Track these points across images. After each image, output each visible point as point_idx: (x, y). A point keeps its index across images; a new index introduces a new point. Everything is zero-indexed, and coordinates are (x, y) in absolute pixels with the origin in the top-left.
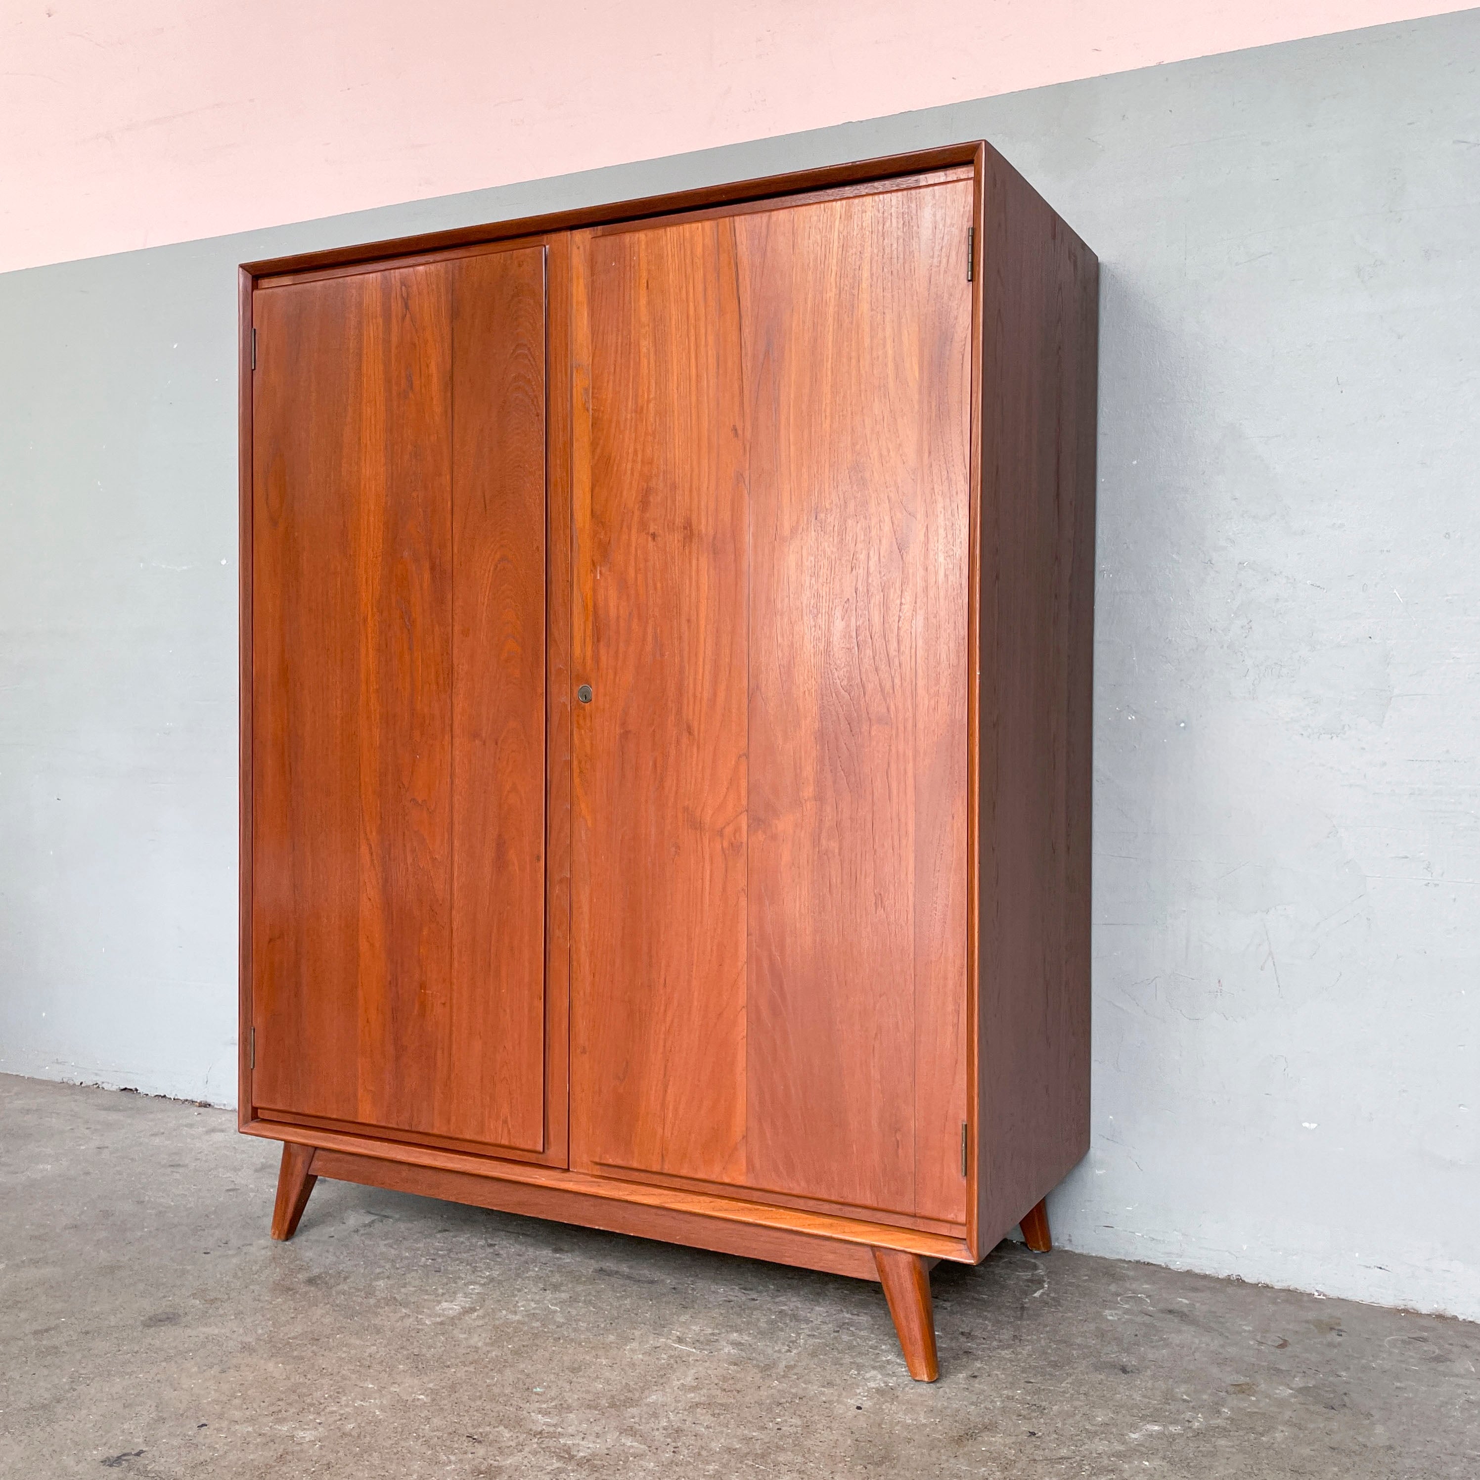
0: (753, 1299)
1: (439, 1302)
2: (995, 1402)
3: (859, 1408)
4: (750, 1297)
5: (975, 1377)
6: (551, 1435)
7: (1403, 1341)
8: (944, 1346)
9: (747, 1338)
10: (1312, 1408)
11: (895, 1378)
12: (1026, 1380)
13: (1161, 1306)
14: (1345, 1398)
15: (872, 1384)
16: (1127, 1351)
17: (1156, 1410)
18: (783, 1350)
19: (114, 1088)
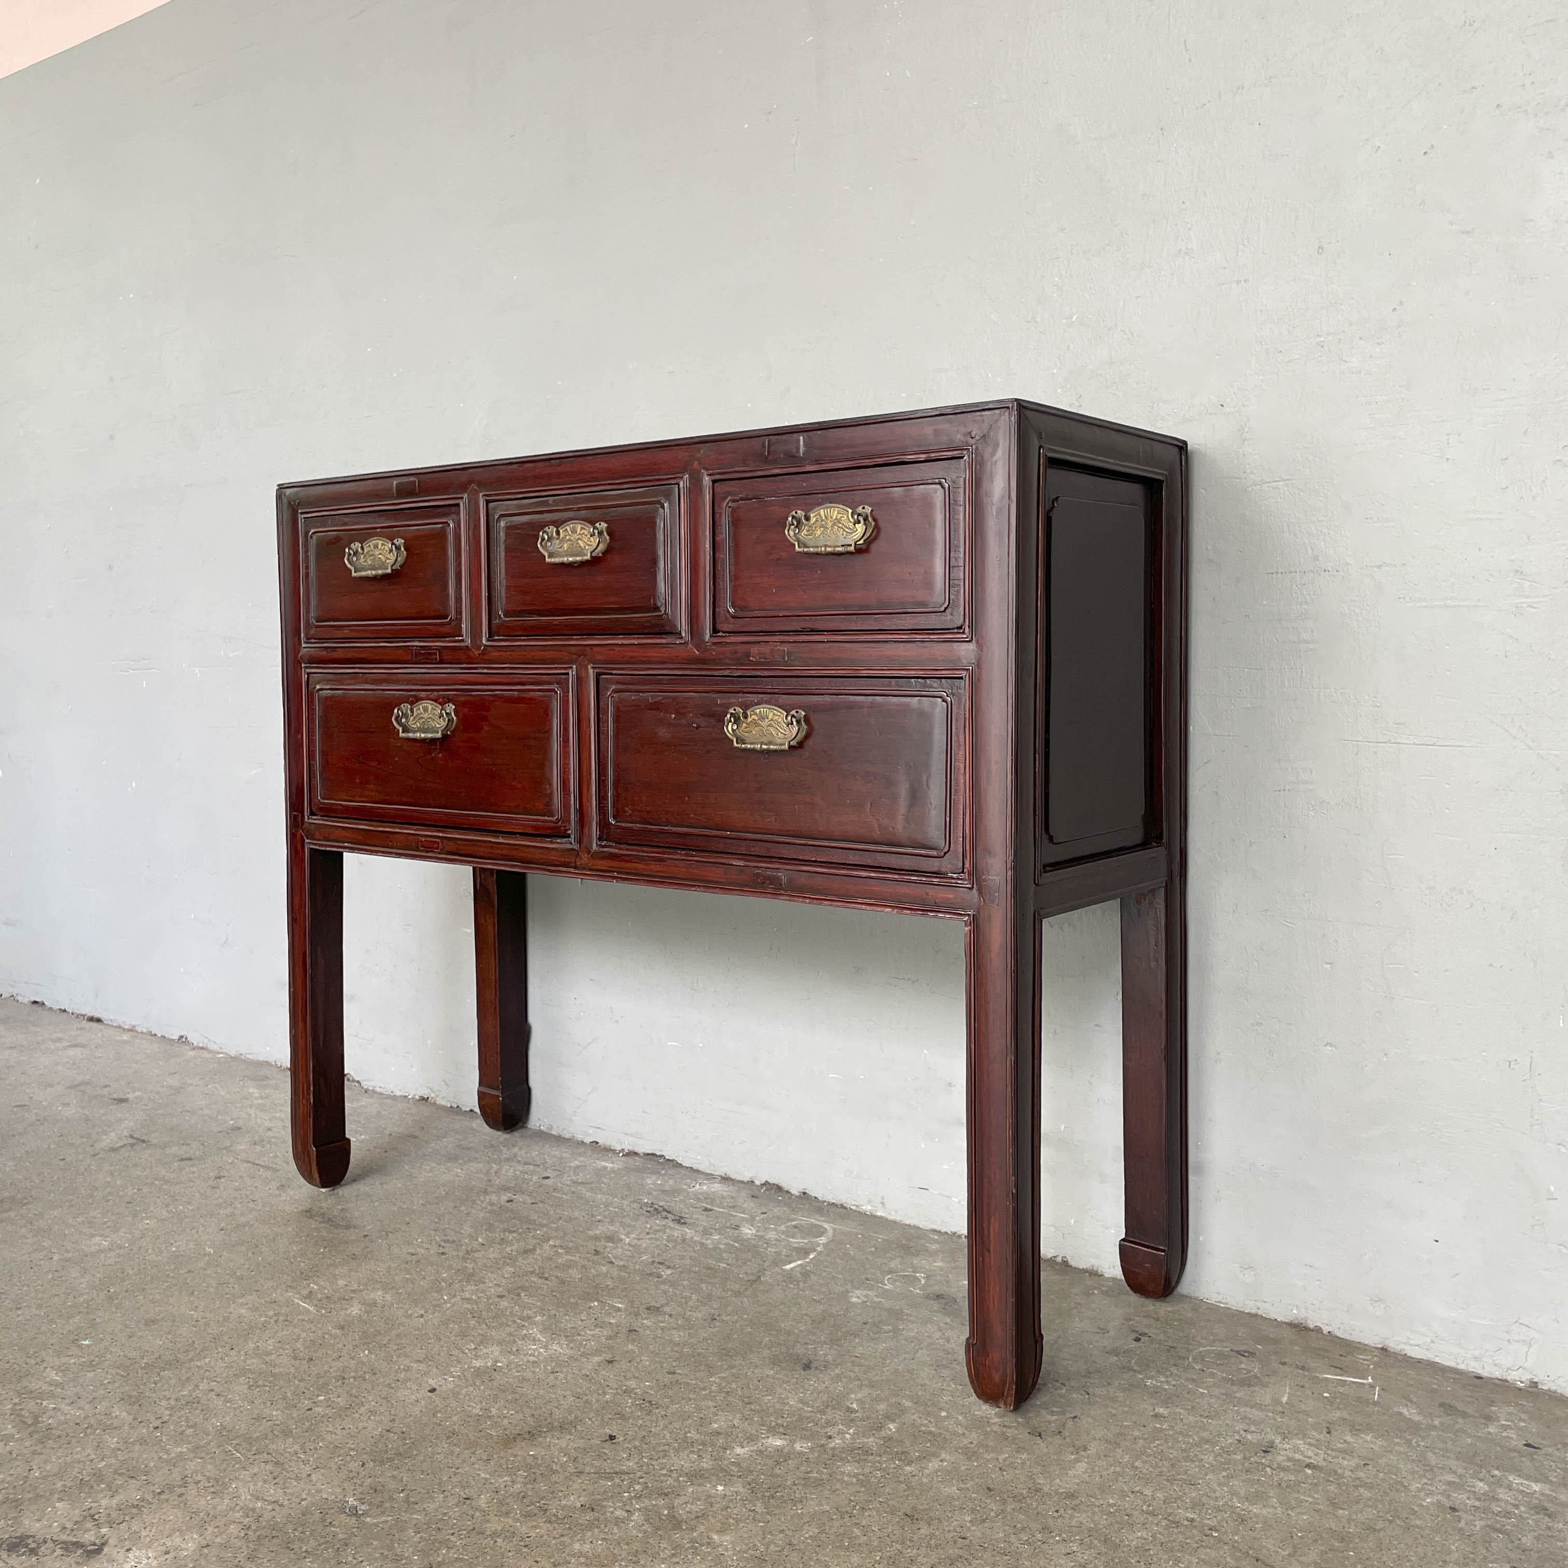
0: (443, 1253)
1: (93, 1236)
2: (604, 1393)
3: (433, 1390)
4: (440, 1251)
5: (610, 1362)
6: (42, 1396)
7: (1220, 1355)
8: (612, 1321)
9: (388, 1297)
10: (1010, 1432)
11: (512, 1357)
12: (672, 1370)
13: (936, 1289)
14: (1070, 1423)
15: (477, 1363)
16: (834, 1341)
17: (800, 1419)
18: (416, 1315)
19: (26, 1000)
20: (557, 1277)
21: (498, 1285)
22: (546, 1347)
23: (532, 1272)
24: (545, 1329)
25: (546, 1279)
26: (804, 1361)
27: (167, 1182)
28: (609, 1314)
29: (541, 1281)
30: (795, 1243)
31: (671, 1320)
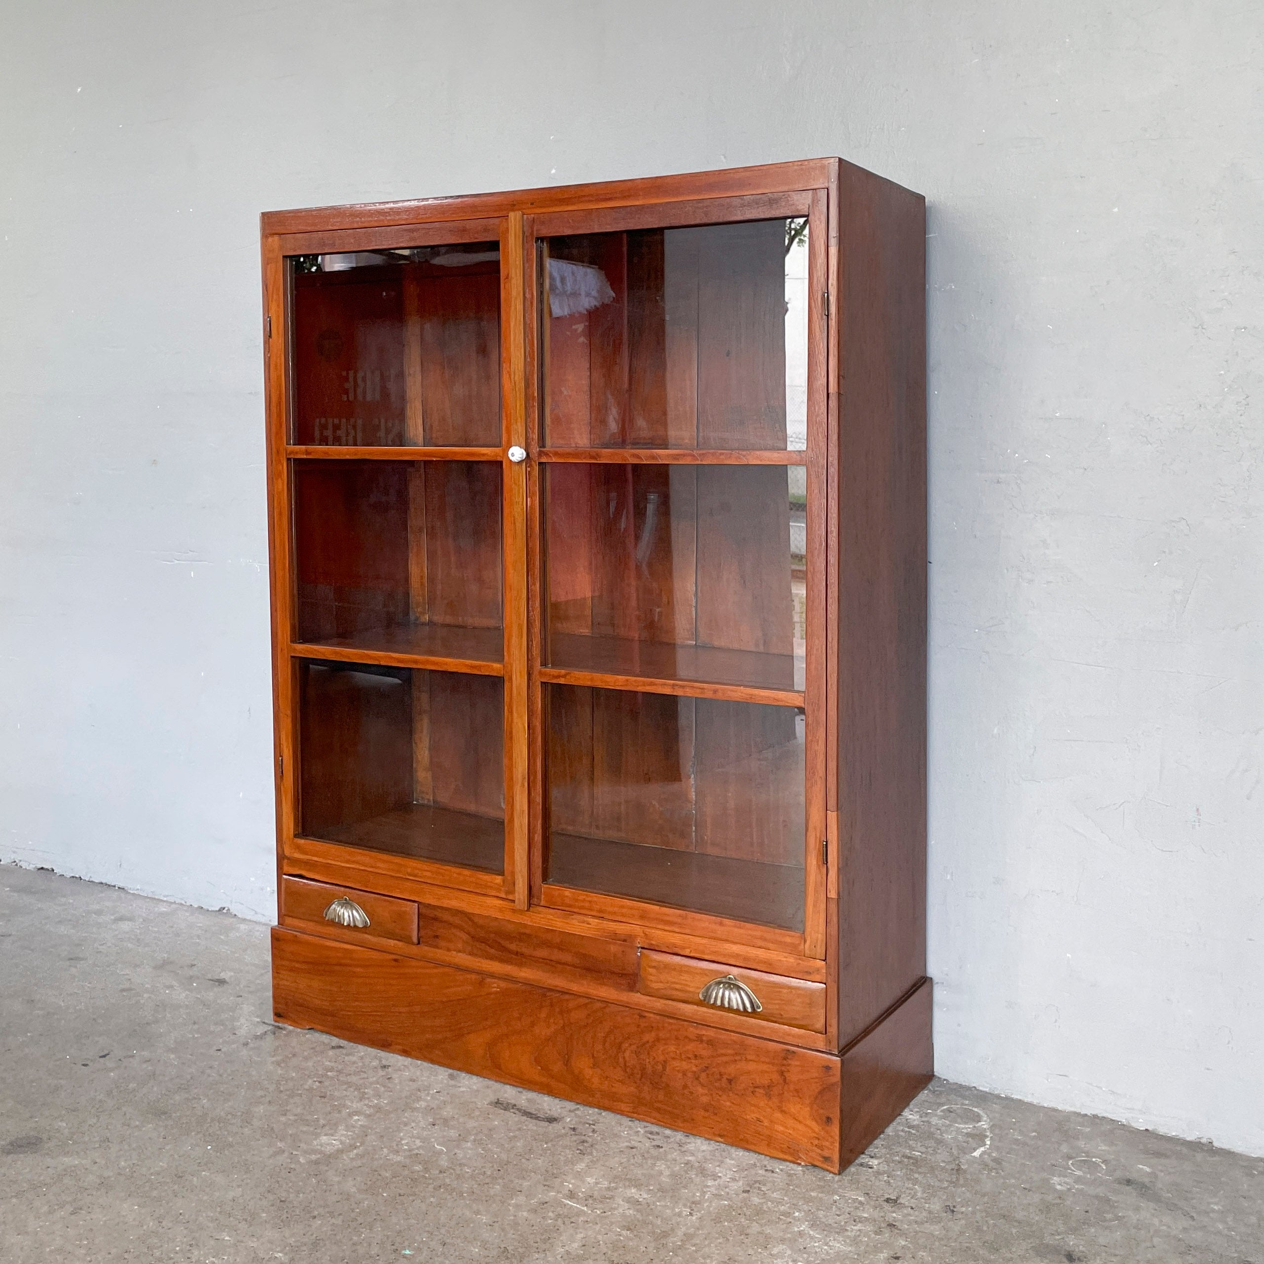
20: (781, 1170)
21: (734, 1180)
22: (826, 1244)
23: (755, 1165)
24: (812, 1226)
25: (773, 1172)
26: (1063, 1252)
27: (340, 1072)
28: (857, 1208)
29: (770, 1174)
30: (963, 1129)
31: (916, 1213)
